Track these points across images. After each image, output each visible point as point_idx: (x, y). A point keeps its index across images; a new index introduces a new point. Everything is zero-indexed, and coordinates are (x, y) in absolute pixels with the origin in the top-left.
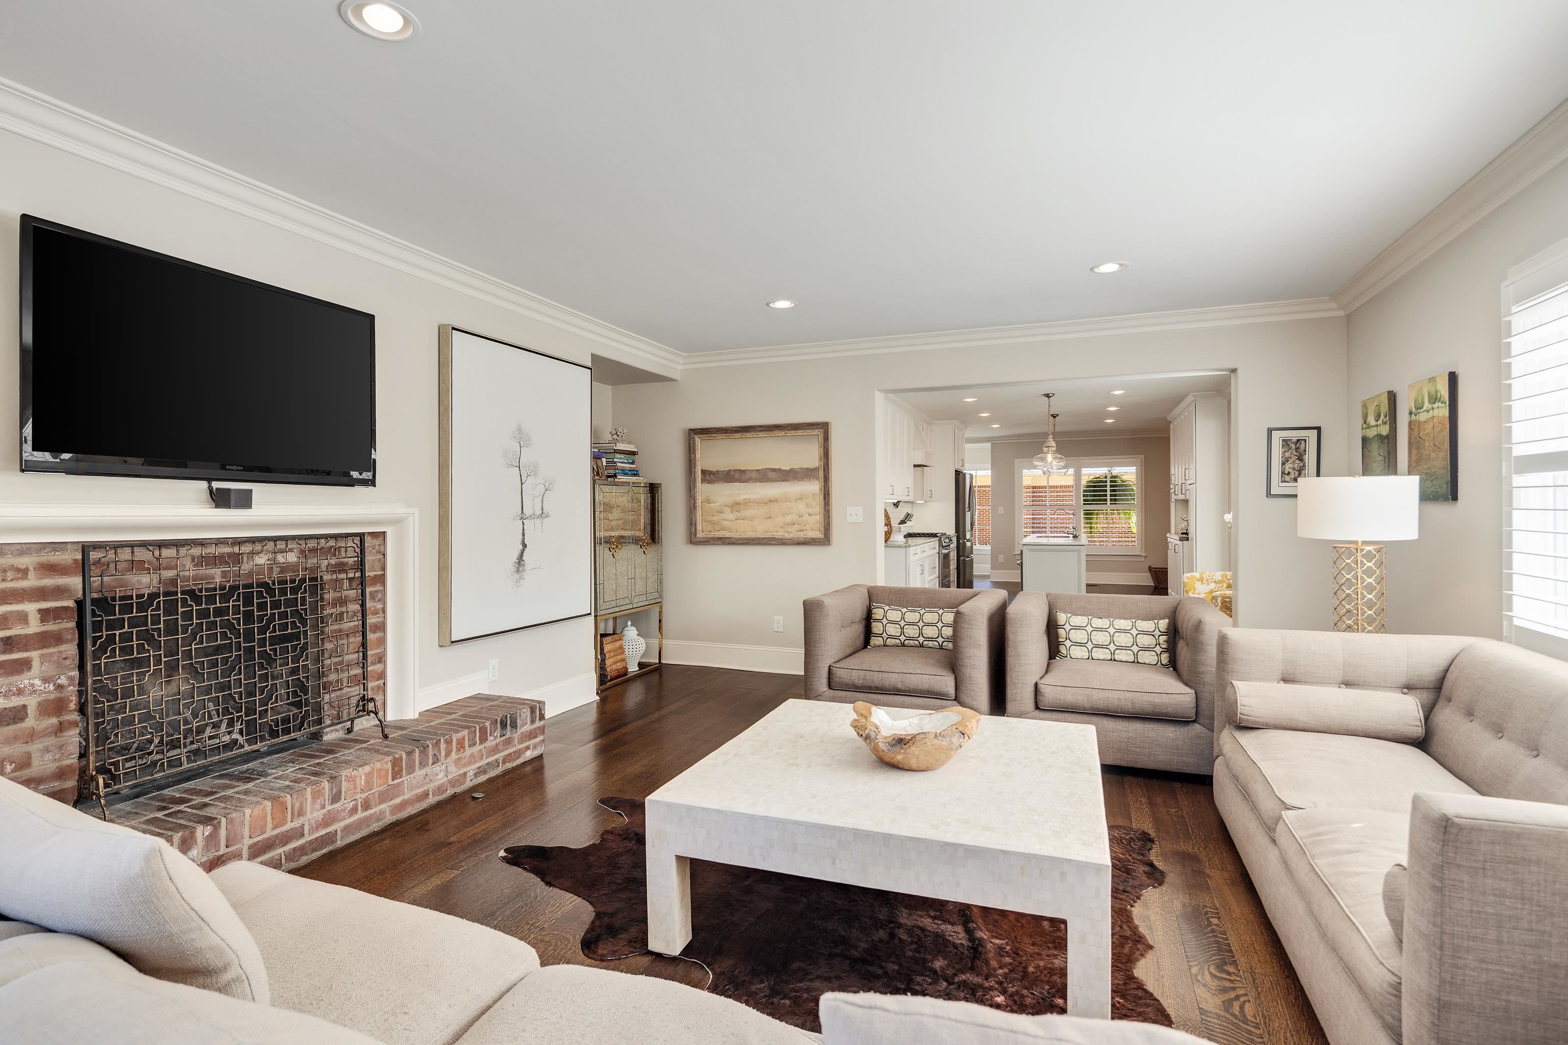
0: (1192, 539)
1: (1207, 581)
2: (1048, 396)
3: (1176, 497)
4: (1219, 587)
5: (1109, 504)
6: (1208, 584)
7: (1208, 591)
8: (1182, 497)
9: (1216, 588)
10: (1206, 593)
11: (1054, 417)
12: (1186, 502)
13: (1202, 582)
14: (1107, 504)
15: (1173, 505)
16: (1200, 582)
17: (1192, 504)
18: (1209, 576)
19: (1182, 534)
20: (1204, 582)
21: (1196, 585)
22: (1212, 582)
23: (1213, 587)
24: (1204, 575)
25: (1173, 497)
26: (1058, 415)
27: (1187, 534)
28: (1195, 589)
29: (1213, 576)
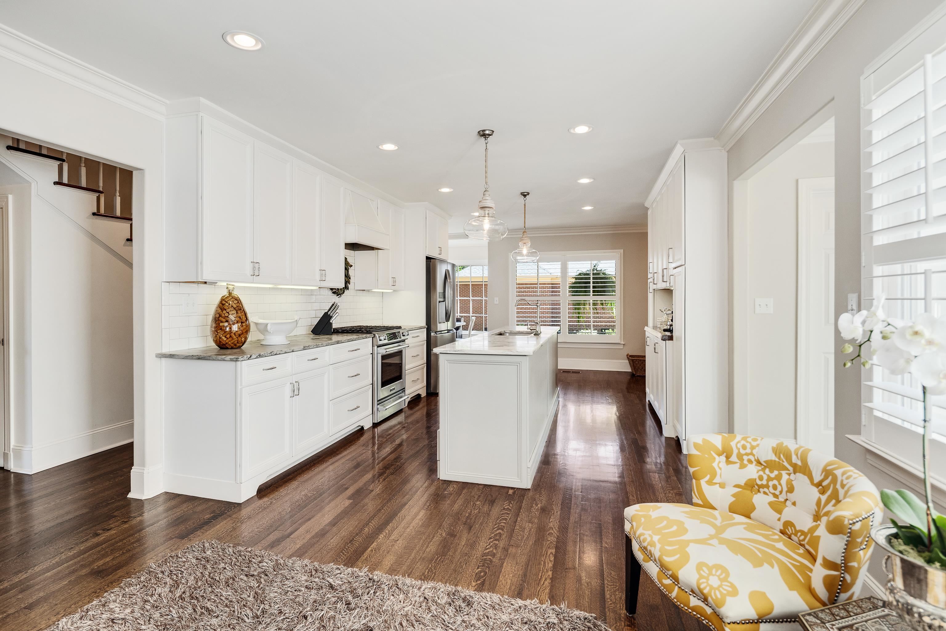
0: (679, 339)
1: (740, 457)
2: (483, 134)
3: (655, 287)
4: (769, 479)
5: (591, 295)
6: (743, 466)
7: (742, 483)
8: (663, 286)
9: (761, 478)
10: (736, 486)
11: (525, 196)
12: (668, 292)
13: (728, 457)
14: (589, 295)
15: (650, 296)
16: (723, 458)
17: (677, 296)
18: (744, 447)
19: (665, 330)
20: (734, 458)
21: (715, 465)
22: (750, 461)
23: (755, 476)
24: (733, 444)
25: (652, 287)
26: (528, 194)
27: (671, 331)
28: (714, 475)
29: (753, 448)
